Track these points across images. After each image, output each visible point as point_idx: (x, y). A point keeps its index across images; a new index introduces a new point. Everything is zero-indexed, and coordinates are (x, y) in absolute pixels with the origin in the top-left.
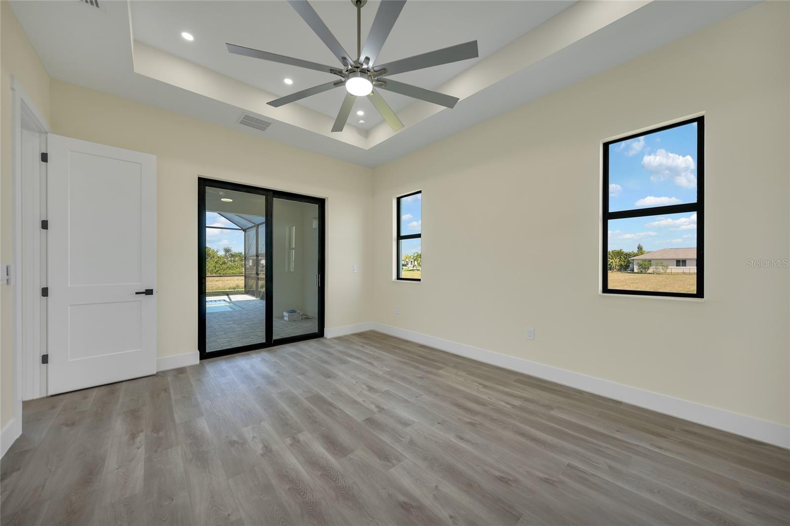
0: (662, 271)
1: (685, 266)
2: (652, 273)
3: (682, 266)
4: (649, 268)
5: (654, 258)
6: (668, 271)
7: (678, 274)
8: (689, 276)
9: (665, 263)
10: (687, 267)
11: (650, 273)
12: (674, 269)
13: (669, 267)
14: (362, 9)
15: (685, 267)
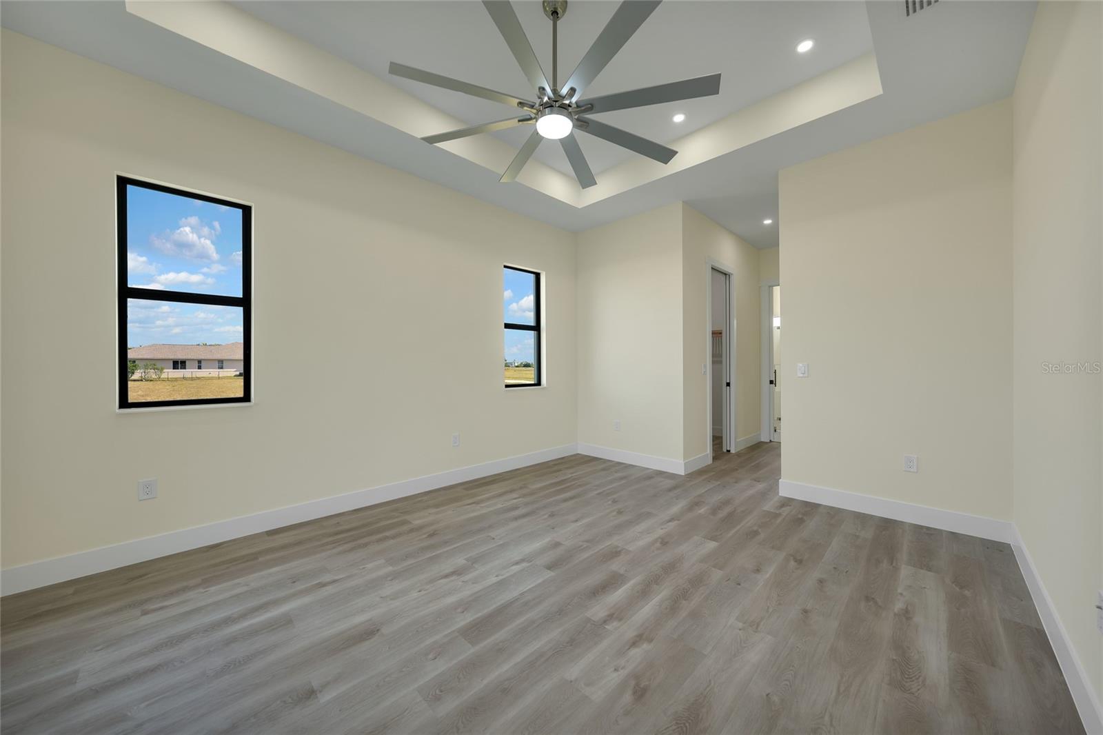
0: (154, 376)
1: (185, 368)
2: (138, 380)
3: (181, 369)
4: (133, 373)
5: (140, 357)
6: (164, 376)
7: (176, 380)
8: (191, 382)
9: (159, 365)
10: (187, 370)
11: (134, 380)
12: (170, 373)
13: (165, 371)
14: (559, 22)
15: (184, 370)
